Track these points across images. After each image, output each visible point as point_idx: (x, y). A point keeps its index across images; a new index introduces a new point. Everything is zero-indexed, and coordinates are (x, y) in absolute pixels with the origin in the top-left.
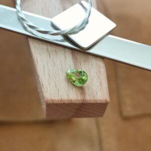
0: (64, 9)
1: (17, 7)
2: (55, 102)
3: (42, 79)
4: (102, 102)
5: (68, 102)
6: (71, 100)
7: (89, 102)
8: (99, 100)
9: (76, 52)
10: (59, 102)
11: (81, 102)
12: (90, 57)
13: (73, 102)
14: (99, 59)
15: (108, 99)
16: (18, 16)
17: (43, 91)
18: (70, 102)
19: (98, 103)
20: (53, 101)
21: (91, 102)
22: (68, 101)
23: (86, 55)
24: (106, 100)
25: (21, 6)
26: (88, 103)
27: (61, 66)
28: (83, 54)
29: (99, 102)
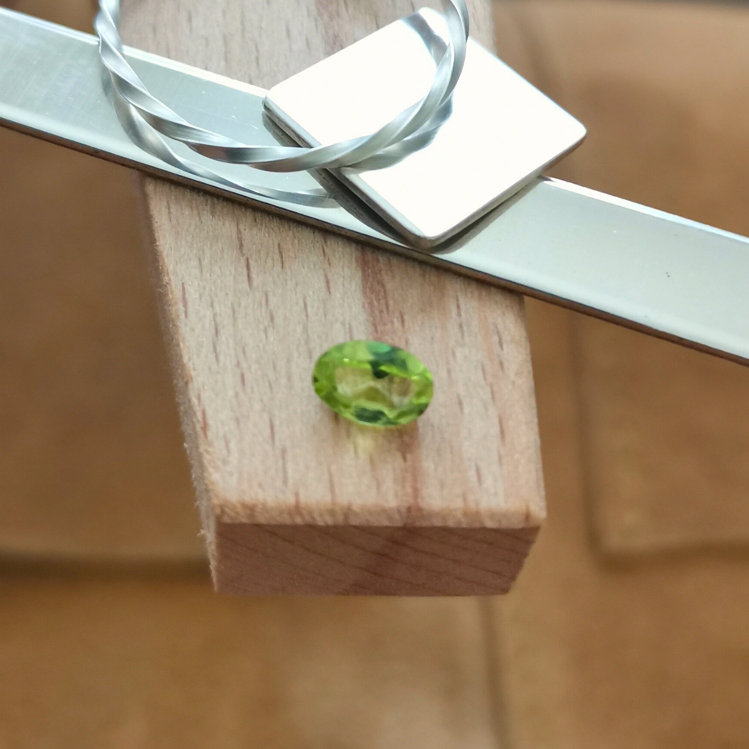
0: (335, 44)
1: (100, 26)
2: (261, 519)
3: (205, 395)
4: (505, 524)
5: (330, 521)
6: (348, 511)
7: (437, 523)
8: (492, 515)
9: (382, 259)
10: (286, 520)
11: (398, 522)
12: (454, 287)
13: (354, 521)
14: (498, 297)
15: (539, 509)
16: (105, 69)
17: (206, 458)
18: (340, 519)
19: (485, 530)
20: (251, 509)
21: (451, 523)
22: (332, 512)
23: (433, 277)
24: (527, 516)
25: (120, 20)
26: (434, 529)
27: (305, 329)
28: (415, 272)
29: (490, 524)
